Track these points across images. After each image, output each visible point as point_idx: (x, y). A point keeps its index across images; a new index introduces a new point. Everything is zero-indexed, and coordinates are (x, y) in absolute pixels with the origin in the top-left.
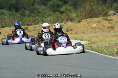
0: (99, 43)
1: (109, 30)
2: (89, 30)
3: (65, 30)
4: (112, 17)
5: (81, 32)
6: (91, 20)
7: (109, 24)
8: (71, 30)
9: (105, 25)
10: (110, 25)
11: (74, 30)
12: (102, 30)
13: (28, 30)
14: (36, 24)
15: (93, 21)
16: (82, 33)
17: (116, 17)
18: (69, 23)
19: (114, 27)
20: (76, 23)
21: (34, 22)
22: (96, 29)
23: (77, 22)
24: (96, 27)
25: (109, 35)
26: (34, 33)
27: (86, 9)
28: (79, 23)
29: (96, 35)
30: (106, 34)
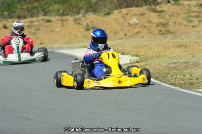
1: (159, 28)
2: (125, 29)
3: (84, 28)
4: (165, 7)
5: (111, 32)
6: (128, 12)
7: (160, 18)
8: (94, 28)
9: (152, 20)
10: (161, 20)
12: (146, 28)
14: (34, 15)
15: (132, 12)
16: (113, 33)
17: (172, 7)
18: (91, 16)
19: (168, 24)
20: (103, 16)
21: (30, 13)
22: (136, 26)
23: (105, 15)
24: (137, 24)
25: (168, 43)
26: (29, 31)
28: (108, 16)
29: (145, 43)
30: (162, 41)
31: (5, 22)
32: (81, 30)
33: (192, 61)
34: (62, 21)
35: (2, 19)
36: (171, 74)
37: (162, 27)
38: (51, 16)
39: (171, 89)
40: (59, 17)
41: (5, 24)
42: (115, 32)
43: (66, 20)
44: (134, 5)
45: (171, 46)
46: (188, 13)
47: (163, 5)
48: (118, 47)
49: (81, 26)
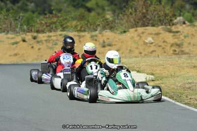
0: (170, 79)
1: (173, 48)
2: (140, 47)
3: (100, 44)
4: (180, 28)
5: (127, 49)
6: (144, 31)
7: (175, 38)
8: (110, 45)
9: (167, 40)
10: (176, 40)
11: (115, 45)
12: (161, 48)
13: (37, 39)
14: (52, 30)
15: (148, 32)
16: (128, 51)
17: (187, 28)
18: (108, 34)
19: (182, 45)
20: (119, 33)
21: (49, 28)
22: (151, 45)
23: (121, 32)
24: (152, 43)
25: (183, 63)
26: (47, 46)
27: (138, 11)
28: (124, 34)
30: (177, 61)
31: (24, 36)
34: (79, 36)
35: (21, 33)
36: (186, 94)
37: (176, 48)
38: (69, 31)
39: (185, 109)
40: (76, 33)
41: (24, 38)
42: (130, 50)
43: (84, 36)
44: (150, 25)
45: (186, 66)
47: (178, 26)
48: (133, 65)
49: (98, 43)
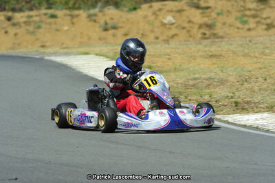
0: (172, 74)
1: (202, 31)
2: (156, 30)
3: (100, 26)
4: (211, 2)
5: (138, 33)
6: (161, 7)
7: (204, 17)
8: (115, 28)
9: (194, 20)
10: (206, 19)
11: (122, 27)
12: (185, 31)
13: (12, 21)
14: (34, 8)
16: (140, 35)
17: (220, 2)
18: (111, 12)
19: (215, 26)
20: (127, 11)
21: (28, 5)
23: (130, 10)
24: (173, 24)
25: (198, 51)
26: (27, 30)
28: (134, 12)
29: (168, 51)
30: (191, 49)
32: (97, 29)
33: (218, 77)
34: (72, 16)
37: (206, 30)
38: (57, 9)
40: (67, 12)
42: (143, 34)
43: (78, 16)
46: (242, 11)
49: (97, 25)
